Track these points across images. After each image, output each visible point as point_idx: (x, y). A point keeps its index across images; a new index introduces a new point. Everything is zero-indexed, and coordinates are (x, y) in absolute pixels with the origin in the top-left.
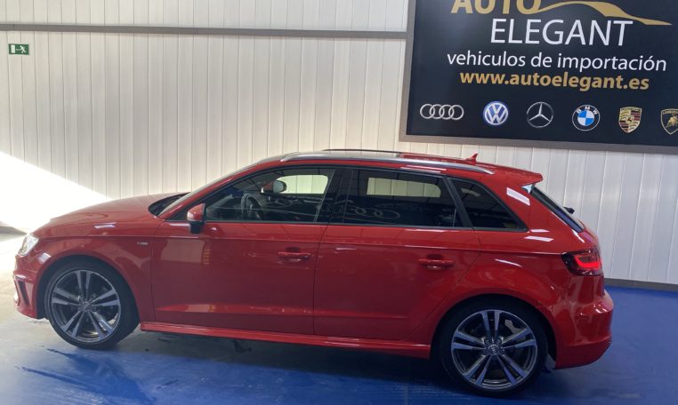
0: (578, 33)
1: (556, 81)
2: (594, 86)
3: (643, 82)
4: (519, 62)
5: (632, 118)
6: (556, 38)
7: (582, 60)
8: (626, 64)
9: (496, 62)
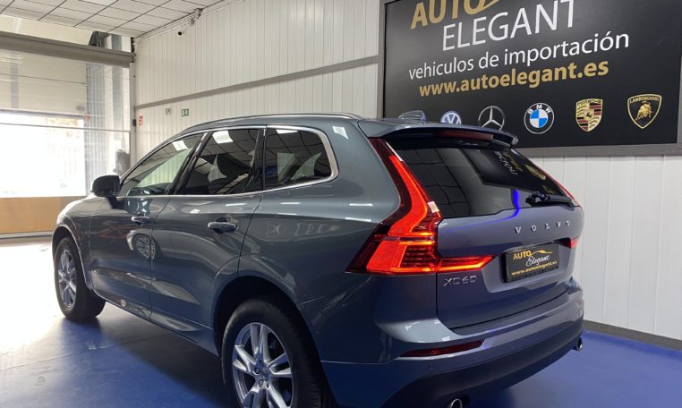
0: (523, 23)
1: (504, 81)
2: (544, 80)
3: (601, 66)
4: (468, 67)
5: (592, 112)
6: (501, 33)
7: (529, 52)
8: (578, 47)
9: (448, 71)
